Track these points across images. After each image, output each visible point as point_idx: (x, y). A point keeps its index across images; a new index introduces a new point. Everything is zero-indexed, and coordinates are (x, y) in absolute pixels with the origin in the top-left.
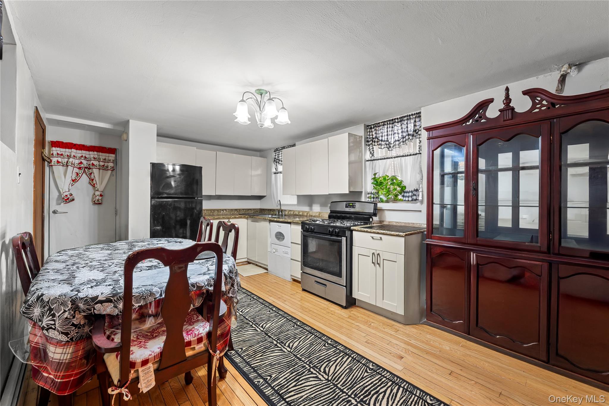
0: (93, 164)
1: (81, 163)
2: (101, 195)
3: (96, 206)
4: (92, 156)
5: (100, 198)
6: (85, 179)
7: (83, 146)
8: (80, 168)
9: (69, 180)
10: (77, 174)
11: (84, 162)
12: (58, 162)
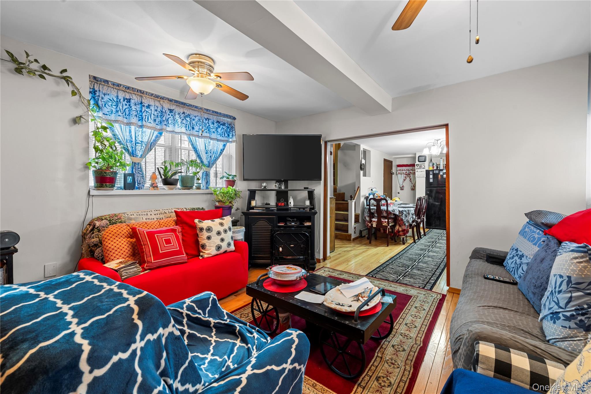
0: (410, 172)
1: (406, 172)
2: (413, 186)
3: (413, 191)
4: (410, 169)
5: (413, 187)
6: (408, 179)
7: (407, 165)
8: (406, 175)
9: (402, 180)
10: (405, 177)
11: (407, 172)
12: (399, 173)
